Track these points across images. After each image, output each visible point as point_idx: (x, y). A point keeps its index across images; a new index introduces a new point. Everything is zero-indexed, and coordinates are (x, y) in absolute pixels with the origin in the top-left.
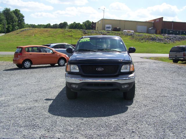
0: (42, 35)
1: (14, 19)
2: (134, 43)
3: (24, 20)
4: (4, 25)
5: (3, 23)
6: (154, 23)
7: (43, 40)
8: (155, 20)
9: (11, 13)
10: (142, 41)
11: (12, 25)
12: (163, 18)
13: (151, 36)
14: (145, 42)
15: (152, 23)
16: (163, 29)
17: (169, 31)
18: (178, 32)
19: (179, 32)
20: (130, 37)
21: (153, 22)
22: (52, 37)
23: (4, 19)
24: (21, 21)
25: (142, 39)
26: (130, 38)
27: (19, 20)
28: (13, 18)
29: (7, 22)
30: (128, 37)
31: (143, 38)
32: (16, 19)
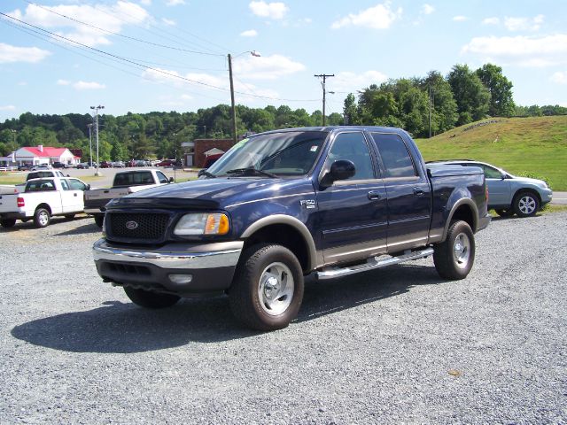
0: (526, 136)
1: (480, 93)
3: (510, 95)
4: (448, 114)
5: (446, 108)
7: (522, 153)
9: (471, 77)
11: (473, 112)
22: (553, 145)
23: (449, 98)
24: (500, 99)
27: (494, 97)
28: (477, 92)
29: (456, 105)
32: (486, 94)
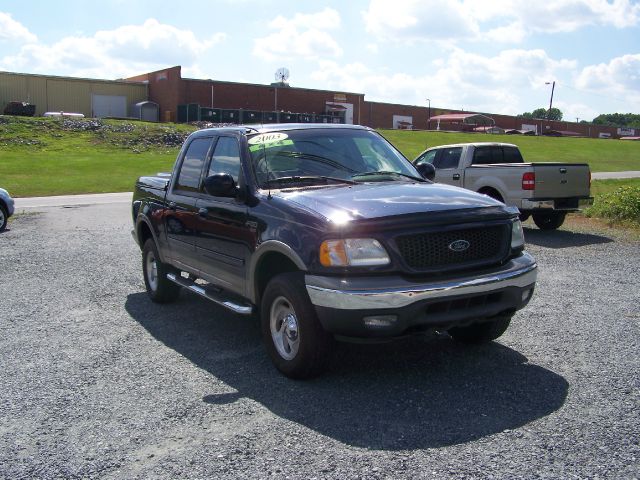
2: (111, 155)
6: (149, 85)
8: (152, 76)
10: (136, 148)
12: (179, 68)
13: (163, 131)
14: (148, 150)
15: (144, 85)
16: (185, 107)
17: (204, 111)
18: (232, 115)
19: (237, 114)
20: (89, 136)
21: (146, 82)
25: (136, 142)
26: (91, 140)
30: (84, 136)
31: (135, 137)
